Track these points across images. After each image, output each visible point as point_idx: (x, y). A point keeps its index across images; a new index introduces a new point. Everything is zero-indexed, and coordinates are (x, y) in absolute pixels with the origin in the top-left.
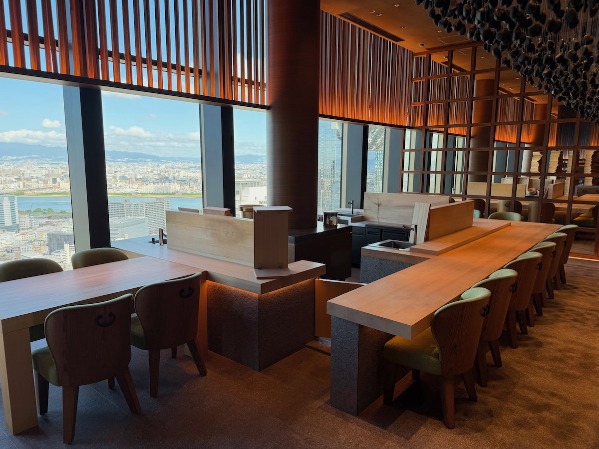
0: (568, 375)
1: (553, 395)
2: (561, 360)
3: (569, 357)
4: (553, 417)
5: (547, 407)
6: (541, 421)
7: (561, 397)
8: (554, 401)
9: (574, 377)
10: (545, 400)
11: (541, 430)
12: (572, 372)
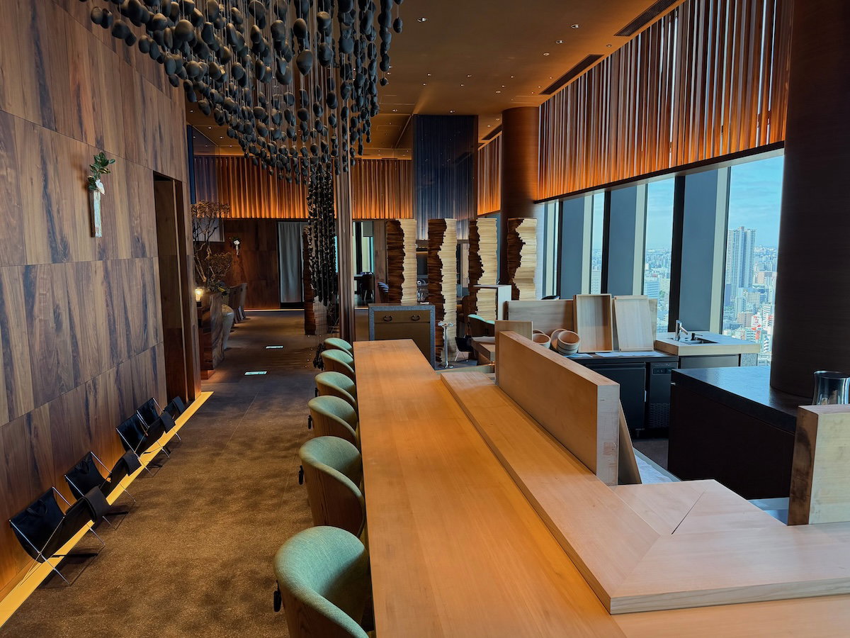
0: (275, 476)
1: (285, 457)
2: (282, 490)
3: (274, 497)
4: (282, 445)
5: (287, 449)
6: (289, 441)
7: (279, 457)
8: (283, 453)
9: (268, 477)
10: (290, 451)
11: (289, 437)
12: (270, 481)
